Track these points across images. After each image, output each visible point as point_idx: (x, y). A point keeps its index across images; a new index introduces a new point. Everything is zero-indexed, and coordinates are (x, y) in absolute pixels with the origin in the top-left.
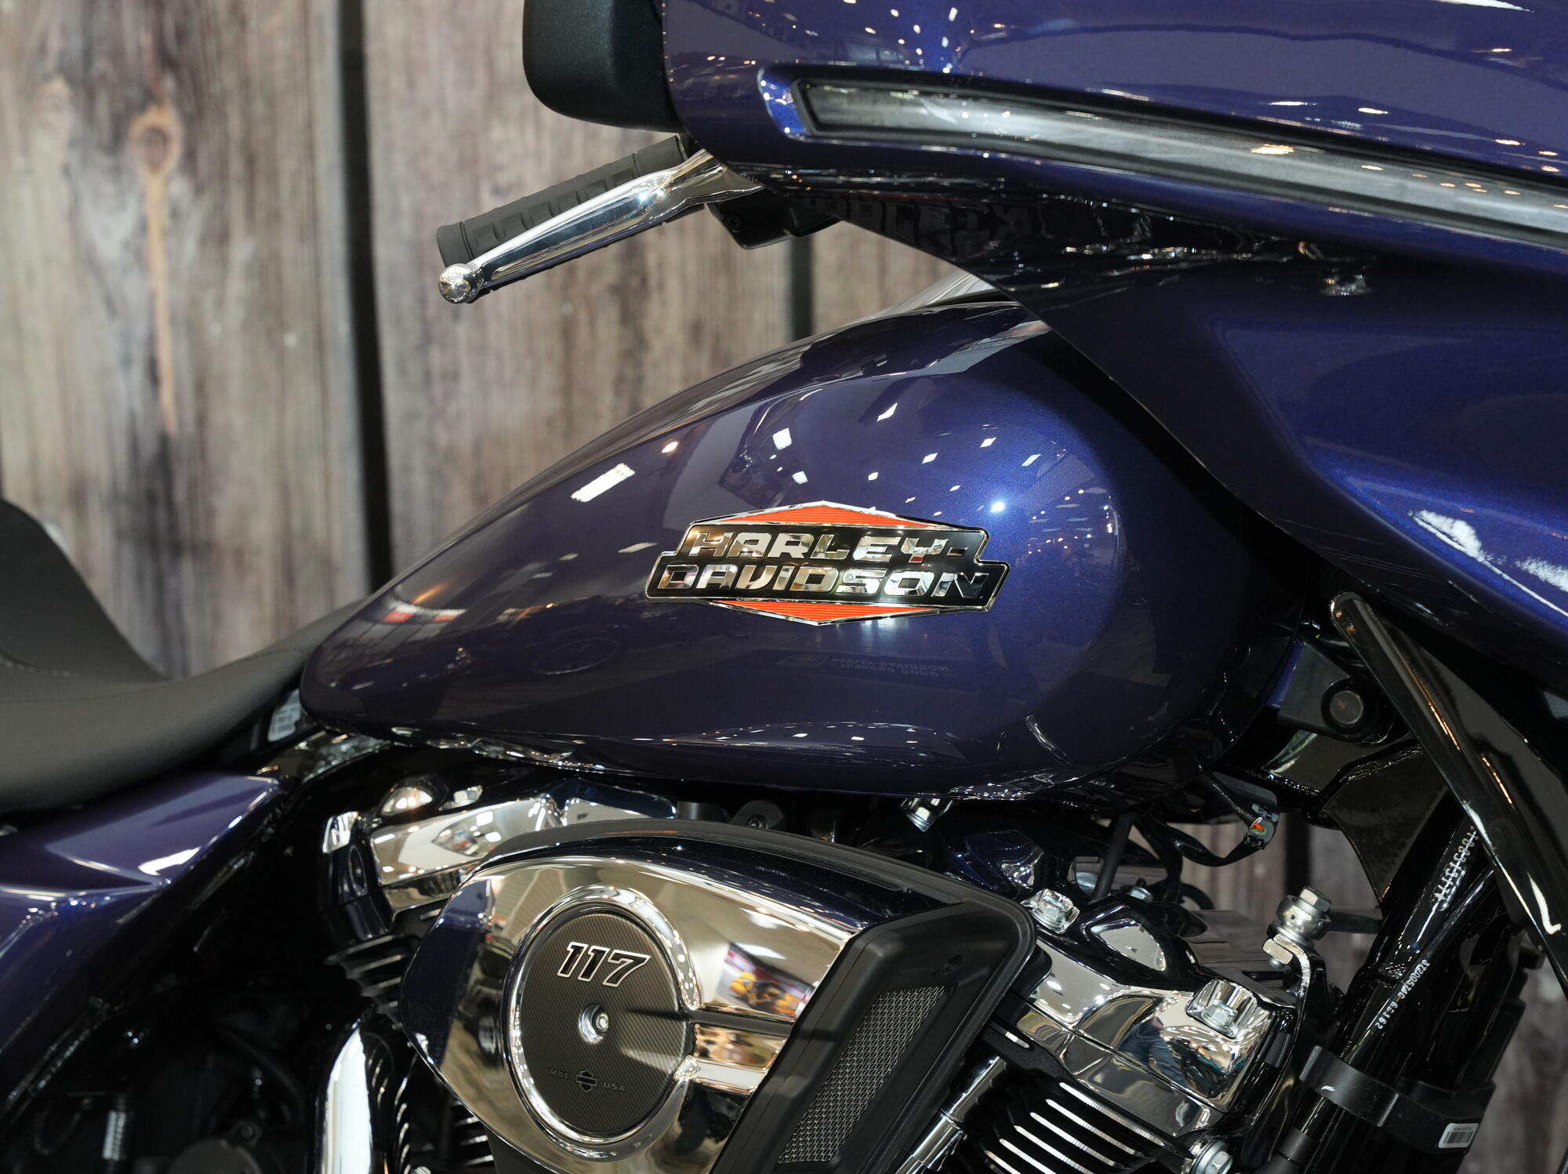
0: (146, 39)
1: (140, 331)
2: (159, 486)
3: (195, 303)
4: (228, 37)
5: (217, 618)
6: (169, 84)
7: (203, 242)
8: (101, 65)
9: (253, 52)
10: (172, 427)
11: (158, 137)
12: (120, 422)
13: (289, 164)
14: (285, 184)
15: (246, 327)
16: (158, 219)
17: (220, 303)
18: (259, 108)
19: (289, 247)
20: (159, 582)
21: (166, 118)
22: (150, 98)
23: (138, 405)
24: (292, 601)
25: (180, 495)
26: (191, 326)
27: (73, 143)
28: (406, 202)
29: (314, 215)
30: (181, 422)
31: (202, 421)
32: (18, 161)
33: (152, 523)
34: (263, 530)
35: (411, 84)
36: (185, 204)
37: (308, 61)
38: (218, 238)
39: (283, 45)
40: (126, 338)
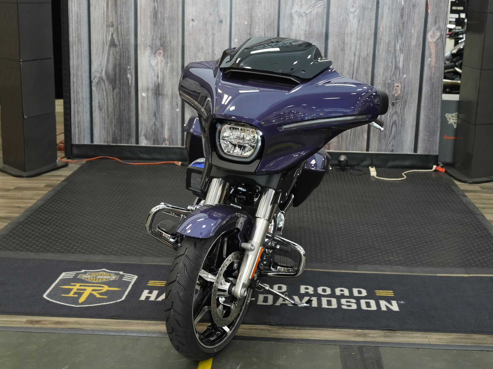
0: (159, 43)
1: (157, 72)
2: (158, 89)
3: (163, 70)
4: (169, 44)
5: (163, 101)
6: (162, 48)
7: (165, 64)
8: (154, 46)
9: (172, 45)
10: (160, 82)
11: (160, 53)
12: (153, 82)
13: (175, 56)
14: (175, 58)
15: (169, 72)
16: (159, 61)
17: (166, 70)
18: (172, 50)
19: (175, 64)
20: (157, 98)
21: (161, 51)
22: (159, 49)
23: (156, 80)
24: (173, 99)
25: (160, 89)
26: (163, 72)
27: (150, 54)
28: (188, 60)
29: (178, 61)
30: (161, 81)
31: (163, 81)
32: (143, 55)
33: (157, 92)
34: (170, 92)
35: (190, 49)
36: (163, 60)
37: (178, 46)
38: (166, 63)
39: (175, 44)
40: (155, 73)
